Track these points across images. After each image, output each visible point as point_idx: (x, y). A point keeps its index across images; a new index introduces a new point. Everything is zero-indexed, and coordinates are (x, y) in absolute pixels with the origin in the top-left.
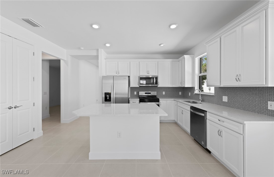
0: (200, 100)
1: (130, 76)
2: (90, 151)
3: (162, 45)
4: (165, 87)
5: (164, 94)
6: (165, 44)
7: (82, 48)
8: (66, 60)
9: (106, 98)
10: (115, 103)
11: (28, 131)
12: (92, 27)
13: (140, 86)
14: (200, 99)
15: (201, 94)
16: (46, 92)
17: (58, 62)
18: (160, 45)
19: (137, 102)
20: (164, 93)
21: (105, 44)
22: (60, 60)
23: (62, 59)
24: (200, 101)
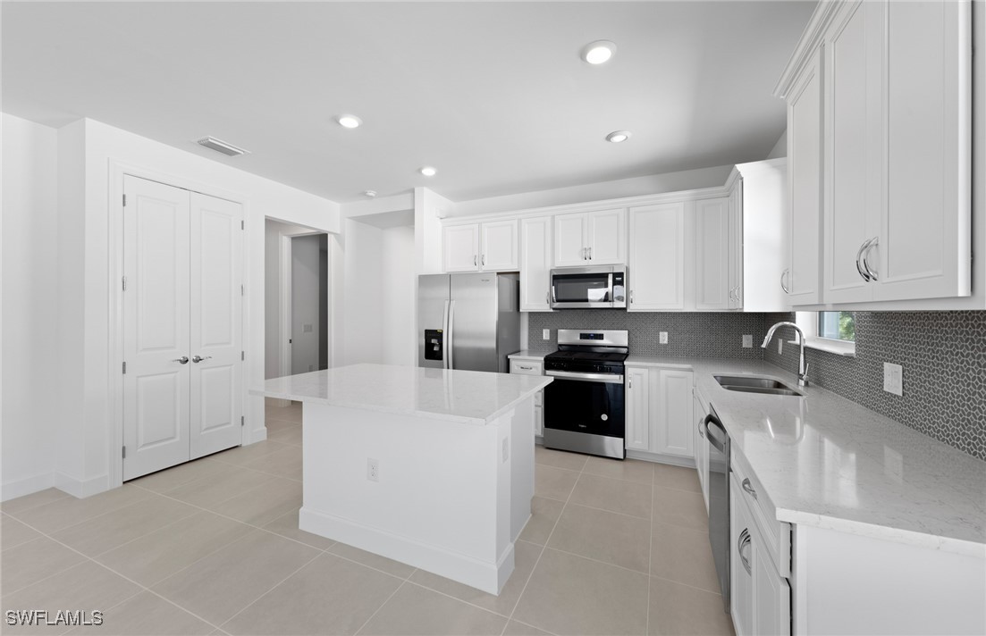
0: (800, 377)
1: (518, 273)
2: (301, 504)
3: (617, 139)
4: (670, 313)
5: (666, 342)
6: (629, 134)
7: (371, 193)
8: (338, 232)
9: (429, 346)
10: (454, 368)
11: (228, 423)
12: (339, 124)
13: (554, 309)
14: (802, 372)
15: (805, 348)
16: (311, 326)
17: (322, 239)
18: (609, 138)
19: (536, 367)
20: (664, 338)
21: (419, 171)
22: (327, 235)
23: (331, 233)
24: (802, 383)
